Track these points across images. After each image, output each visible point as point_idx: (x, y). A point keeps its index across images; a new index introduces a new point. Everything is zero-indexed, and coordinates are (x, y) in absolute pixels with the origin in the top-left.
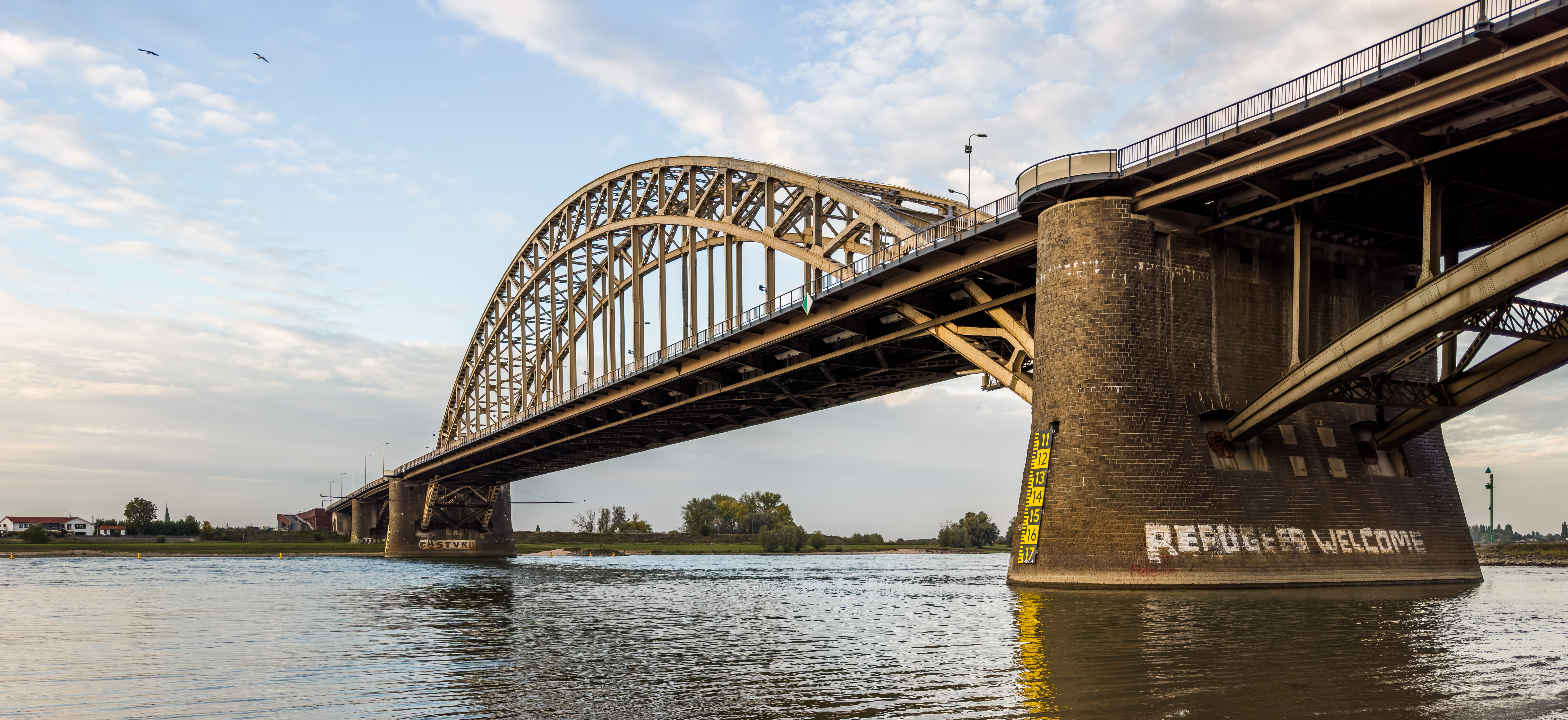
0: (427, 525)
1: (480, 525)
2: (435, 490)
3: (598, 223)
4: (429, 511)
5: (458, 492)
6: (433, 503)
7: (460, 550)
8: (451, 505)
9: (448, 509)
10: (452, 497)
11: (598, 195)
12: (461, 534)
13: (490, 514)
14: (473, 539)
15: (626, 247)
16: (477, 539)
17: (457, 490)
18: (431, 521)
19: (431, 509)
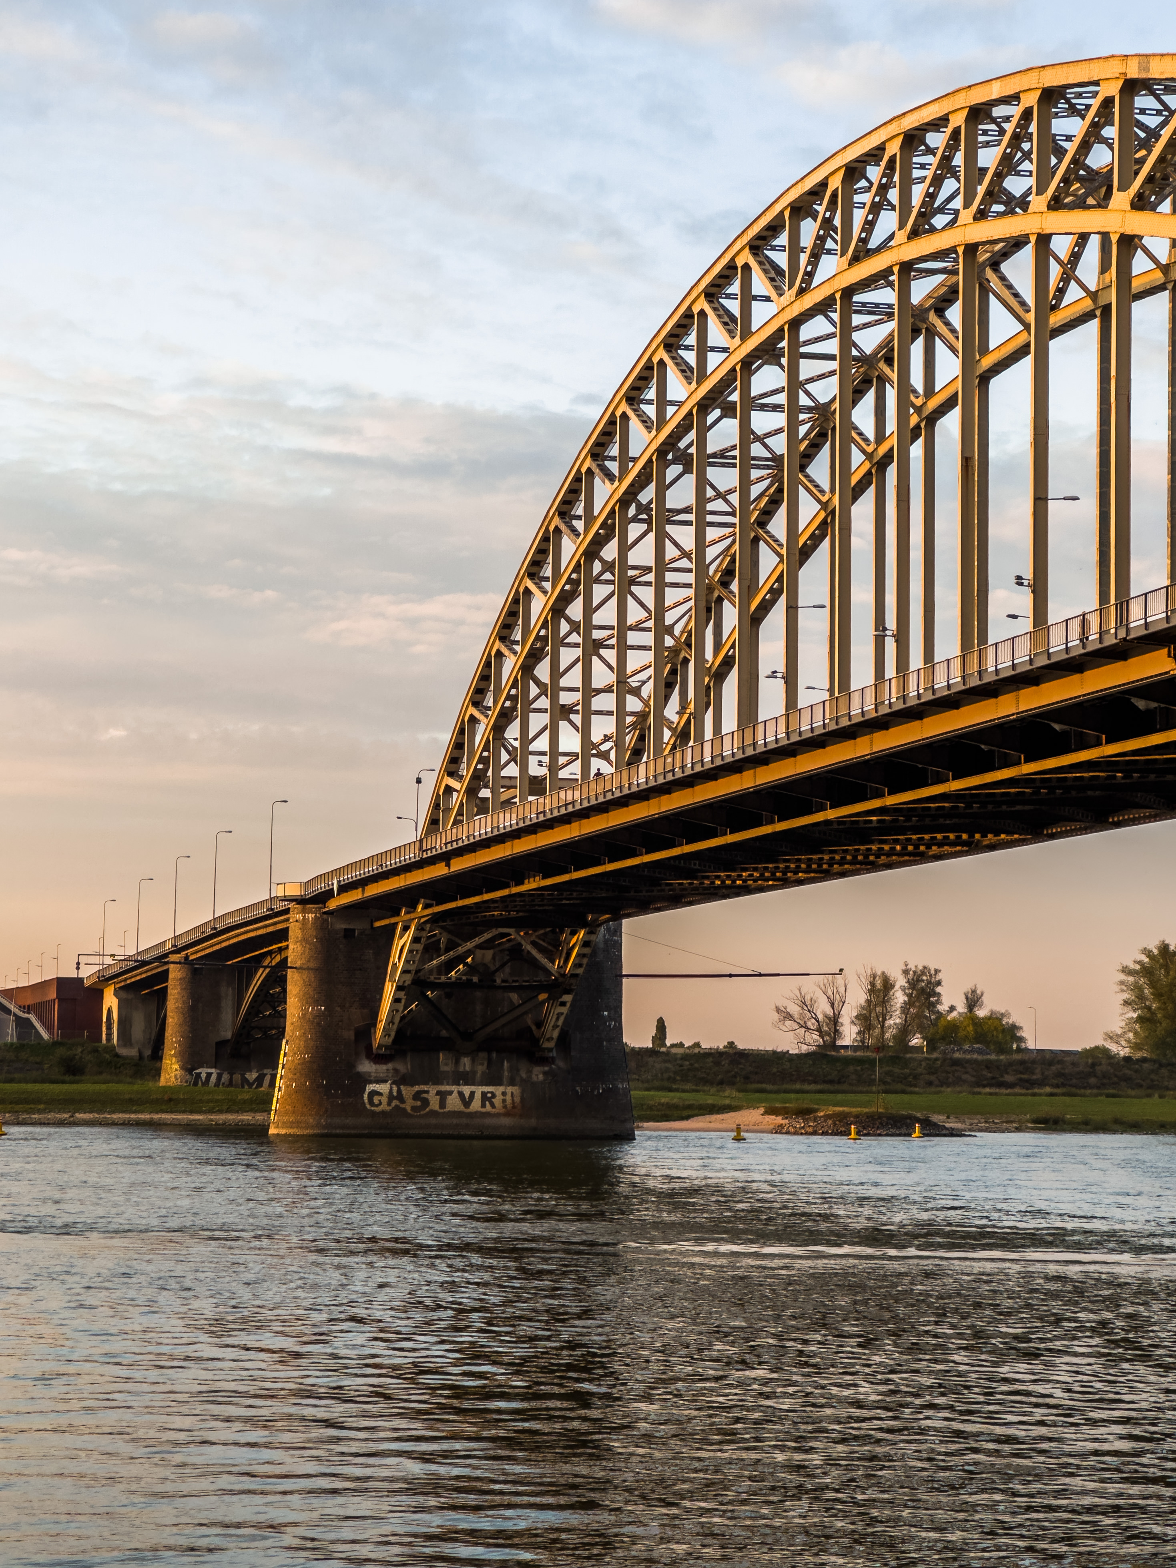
0: (389, 1041)
1: (535, 1041)
2: (416, 940)
3: (873, 244)
4: (396, 1000)
5: (479, 947)
6: (408, 978)
7: (477, 1115)
8: (457, 984)
9: (449, 996)
10: (461, 959)
11: (874, 173)
12: (481, 1069)
13: (564, 1010)
14: (512, 1083)
15: (941, 304)
16: (526, 1084)
17: (477, 941)
18: (399, 1032)
19: (402, 995)
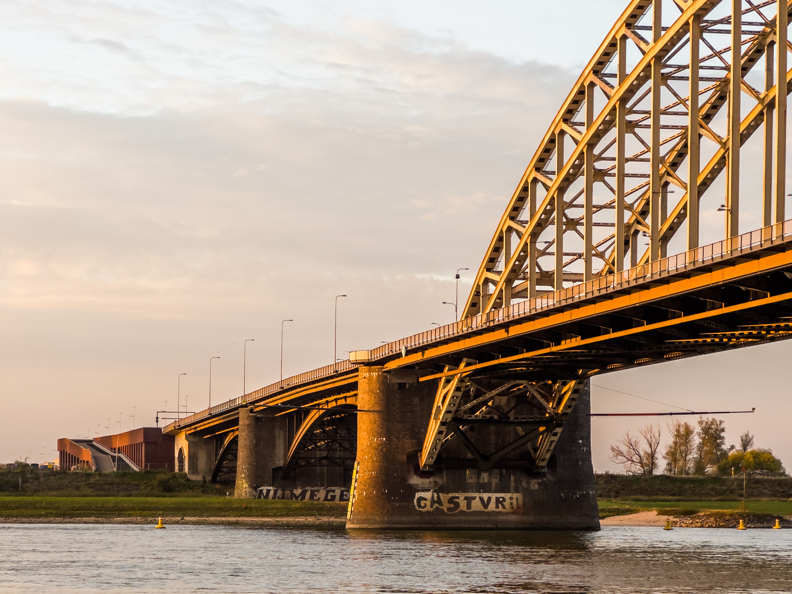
0: (432, 461)
1: (533, 461)
4: (440, 433)
5: (498, 395)
6: (448, 417)
7: (492, 513)
8: (484, 421)
10: (485, 403)
12: (495, 481)
13: (556, 438)
14: (517, 491)
16: (526, 492)
17: (497, 390)
18: (439, 455)
19: (444, 428)
